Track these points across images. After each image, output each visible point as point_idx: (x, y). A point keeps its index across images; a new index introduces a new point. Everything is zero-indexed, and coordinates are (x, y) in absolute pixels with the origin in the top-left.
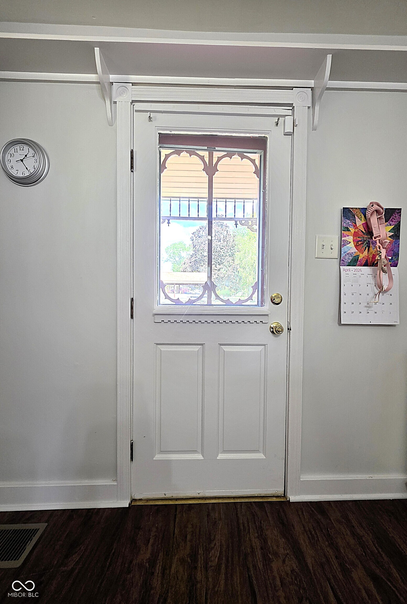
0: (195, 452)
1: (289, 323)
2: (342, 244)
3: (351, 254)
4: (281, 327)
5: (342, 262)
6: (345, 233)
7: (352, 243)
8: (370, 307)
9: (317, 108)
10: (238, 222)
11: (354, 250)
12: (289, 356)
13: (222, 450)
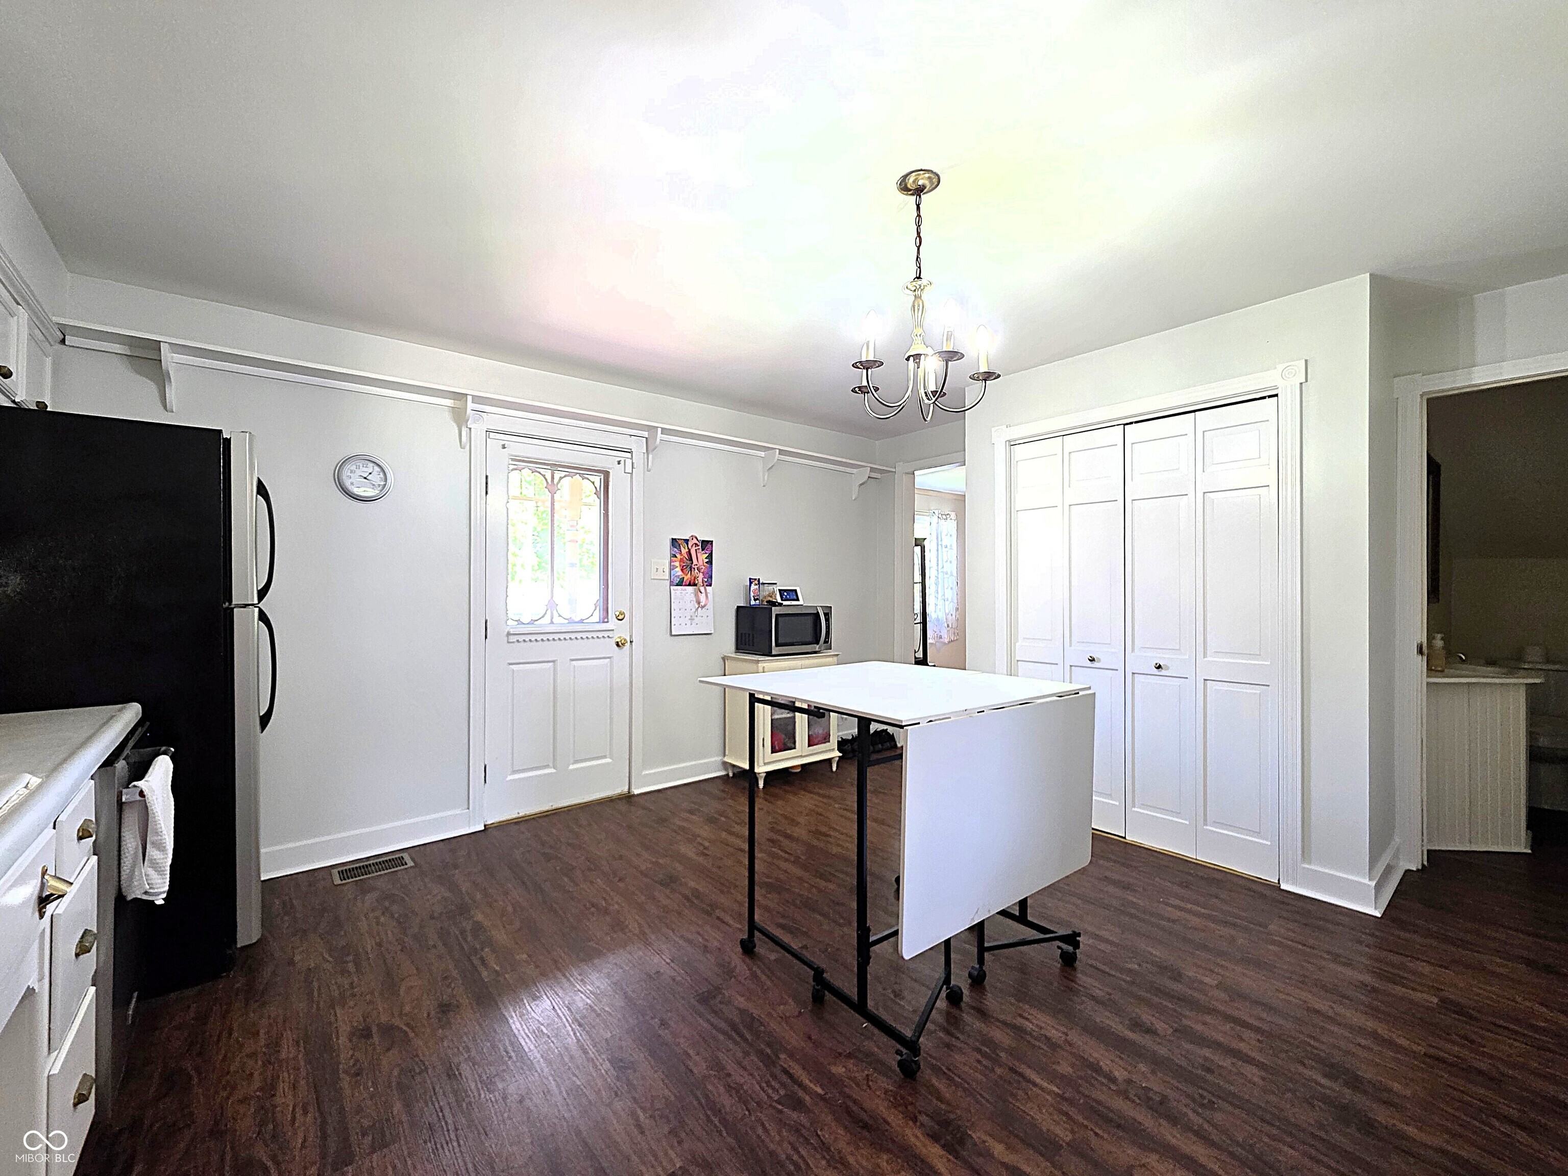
0: (549, 766)
1: (631, 636)
2: (672, 568)
4: (625, 640)
5: (672, 583)
8: (692, 619)
9: (650, 456)
11: (680, 573)
12: (631, 675)
13: (572, 761)
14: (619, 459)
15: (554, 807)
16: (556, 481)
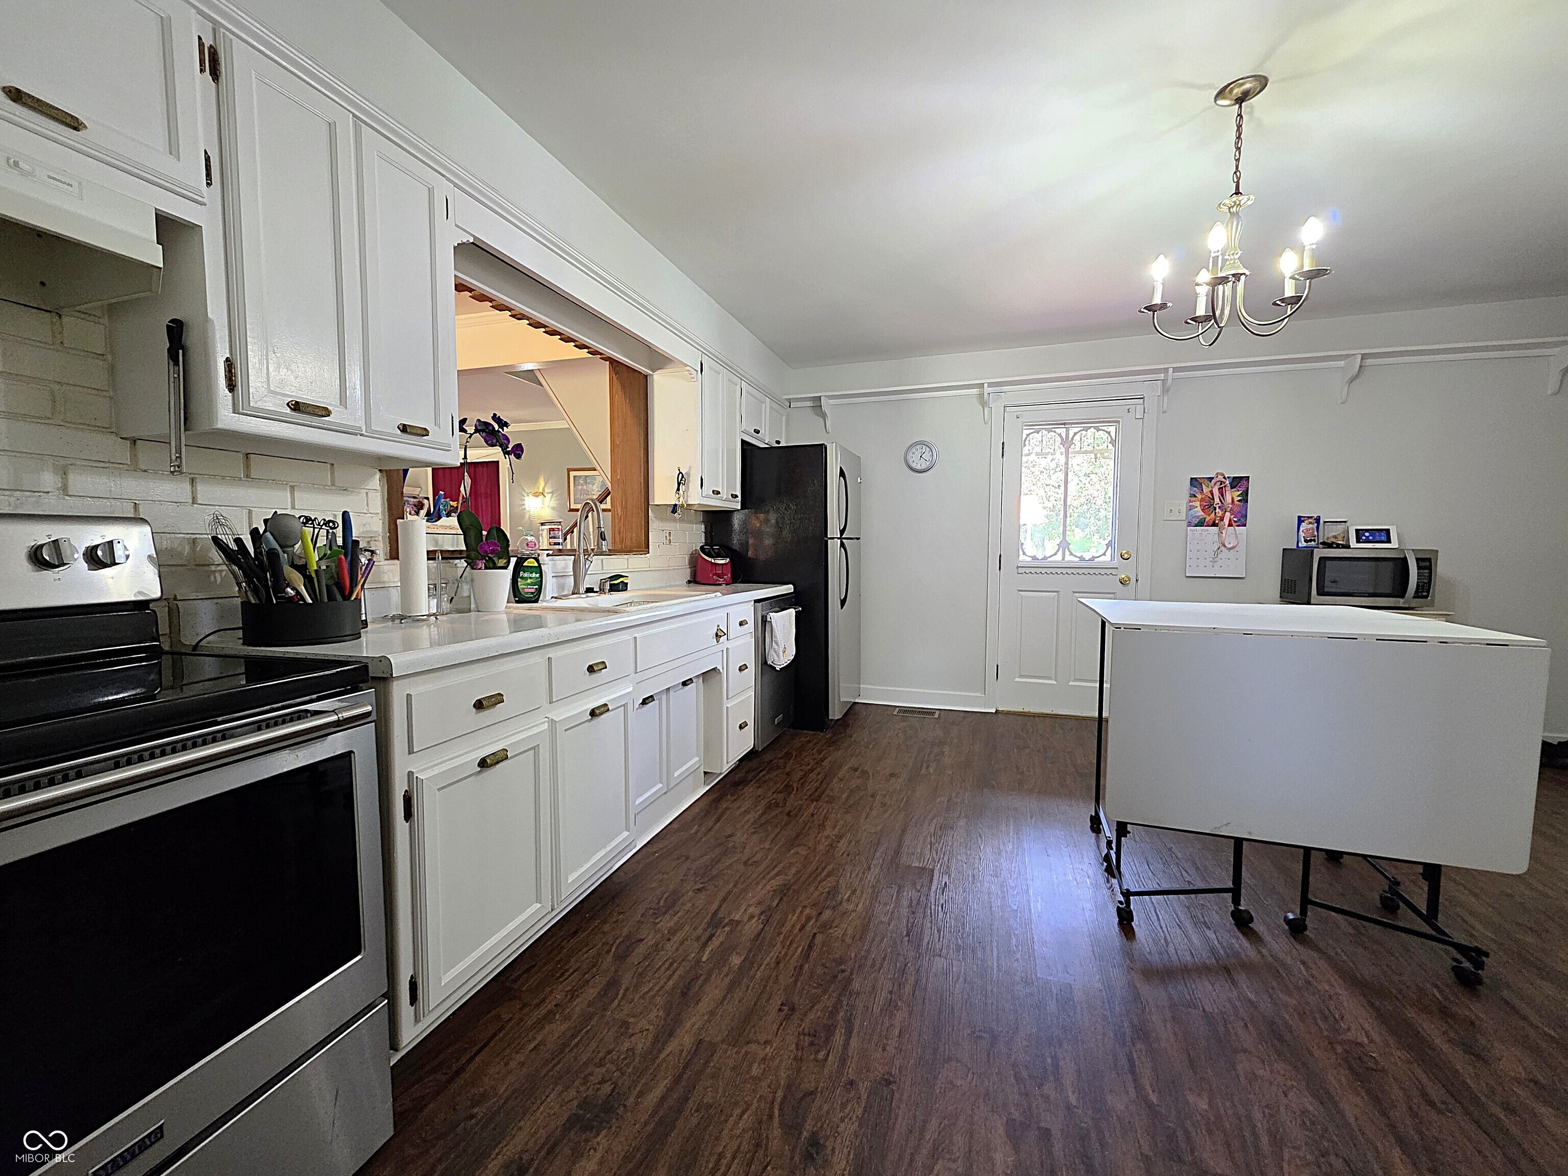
0: (1050, 678)
1: (1136, 575)
2: (1191, 508)
3: (1198, 517)
4: (1129, 578)
5: (1189, 524)
6: (1194, 499)
7: (1199, 507)
8: (1215, 562)
9: (1166, 398)
10: (1099, 455)
11: (1199, 513)
13: (1072, 678)
14: (1128, 407)
15: (1054, 712)
16: (1070, 436)
